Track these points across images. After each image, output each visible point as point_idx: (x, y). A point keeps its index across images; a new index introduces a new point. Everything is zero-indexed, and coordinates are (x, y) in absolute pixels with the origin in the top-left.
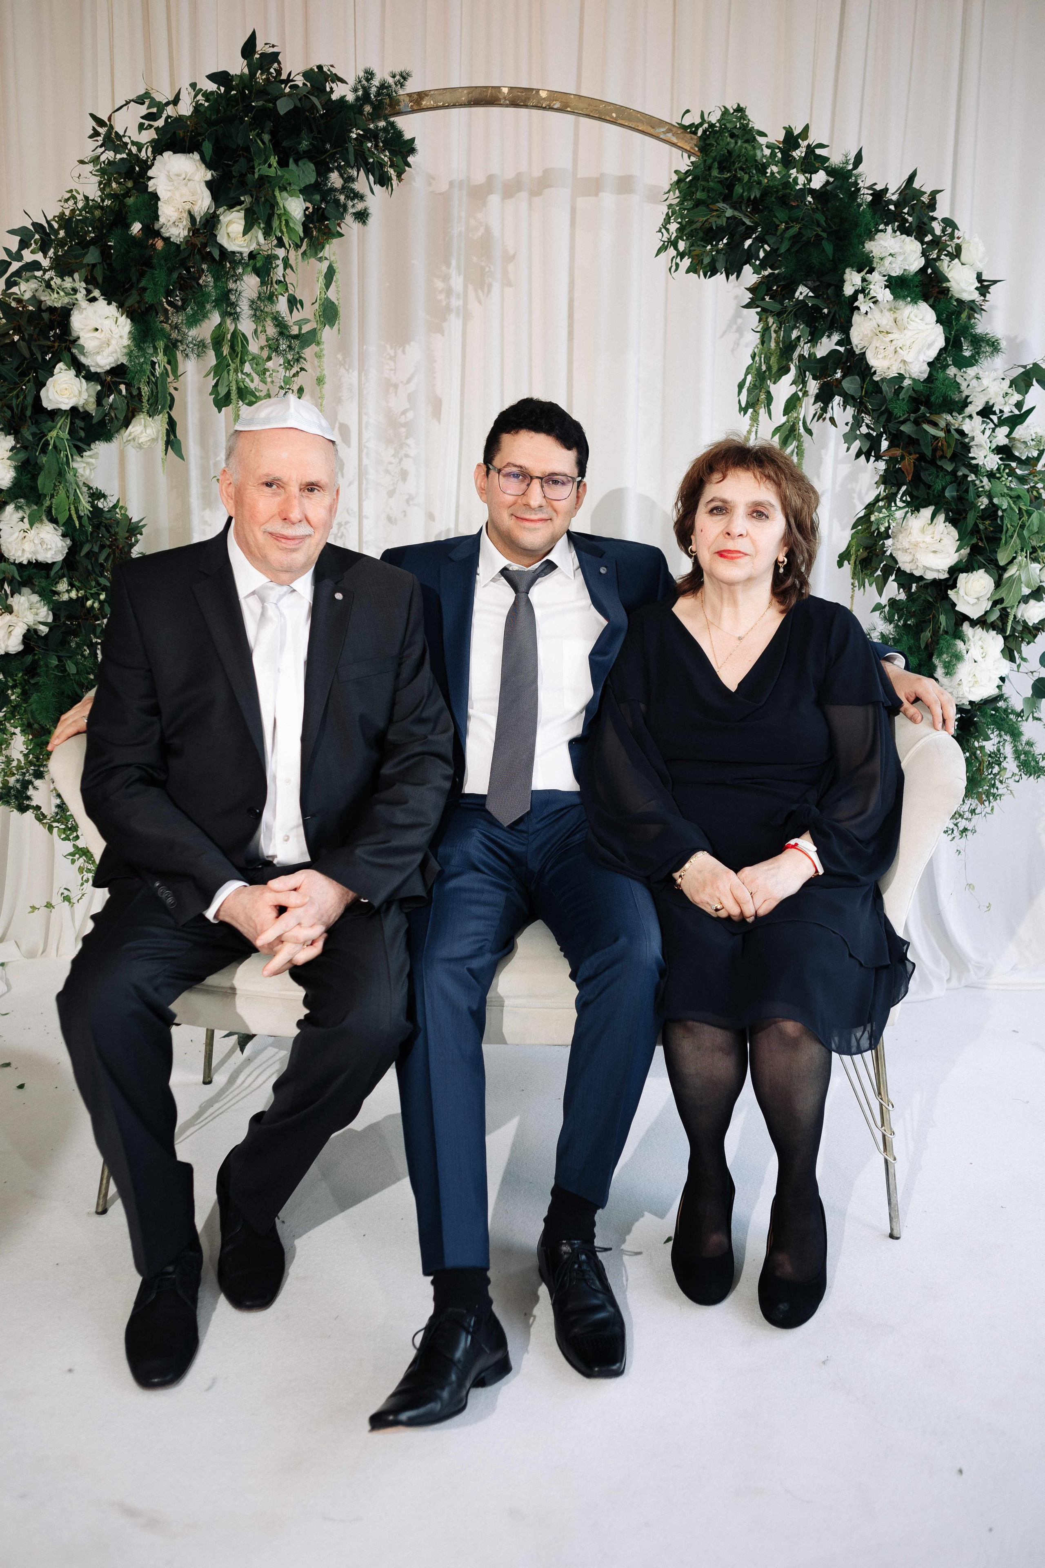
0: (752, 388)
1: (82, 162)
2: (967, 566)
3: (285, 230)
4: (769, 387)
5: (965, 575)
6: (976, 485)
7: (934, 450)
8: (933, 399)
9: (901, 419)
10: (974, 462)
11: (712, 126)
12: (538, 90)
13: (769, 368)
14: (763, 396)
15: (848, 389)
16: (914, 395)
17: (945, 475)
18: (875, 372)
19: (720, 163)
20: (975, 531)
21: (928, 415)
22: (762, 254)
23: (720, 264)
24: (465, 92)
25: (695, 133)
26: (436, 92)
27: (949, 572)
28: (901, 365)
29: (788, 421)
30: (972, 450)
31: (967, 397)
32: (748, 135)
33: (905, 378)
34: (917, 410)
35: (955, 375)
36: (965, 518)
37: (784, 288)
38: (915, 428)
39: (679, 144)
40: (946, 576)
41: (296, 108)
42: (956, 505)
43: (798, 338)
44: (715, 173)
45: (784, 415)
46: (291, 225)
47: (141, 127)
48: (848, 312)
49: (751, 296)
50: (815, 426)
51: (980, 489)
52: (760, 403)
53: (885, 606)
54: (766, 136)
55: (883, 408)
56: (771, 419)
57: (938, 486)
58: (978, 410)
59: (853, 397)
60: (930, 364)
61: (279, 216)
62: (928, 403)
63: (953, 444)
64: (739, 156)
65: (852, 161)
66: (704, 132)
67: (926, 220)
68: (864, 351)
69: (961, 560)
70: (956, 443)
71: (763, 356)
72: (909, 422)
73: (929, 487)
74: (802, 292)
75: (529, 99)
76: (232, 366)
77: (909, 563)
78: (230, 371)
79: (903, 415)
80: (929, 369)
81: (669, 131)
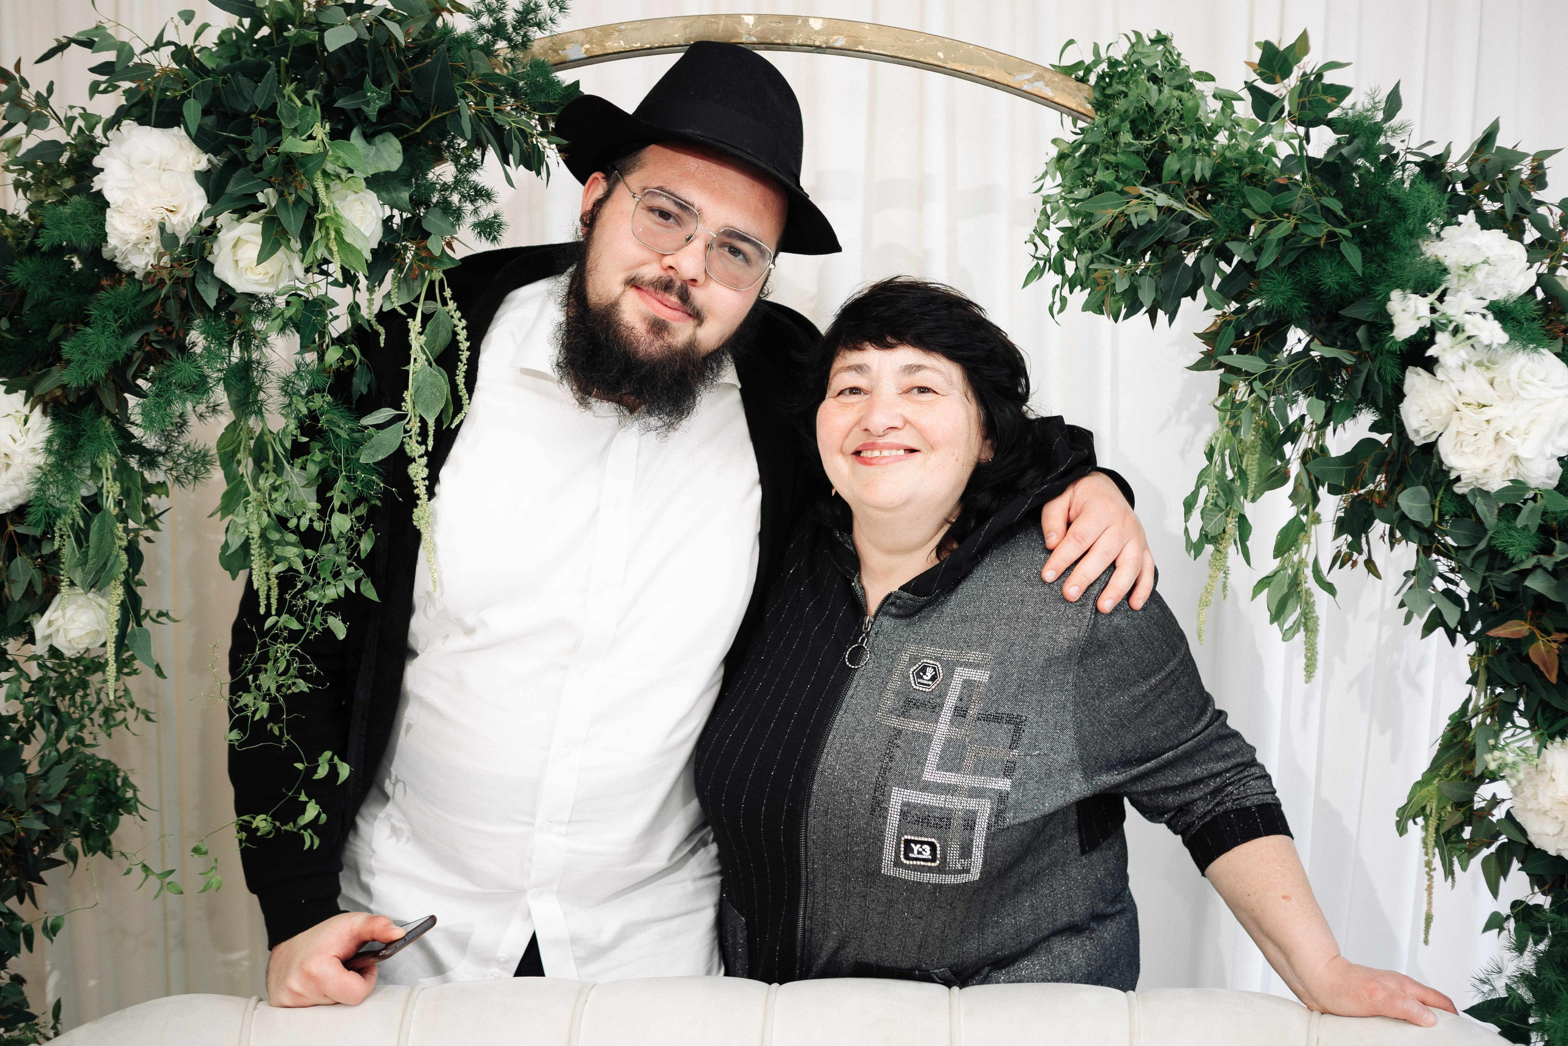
0: (1211, 510)
3: (335, 249)
4: (1243, 506)
9: (1527, 566)
11: (1113, 63)
12: (806, 19)
13: (1242, 474)
14: (1232, 525)
15: (1411, 510)
16: (1546, 520)
18: (1457, 479)
19: (1132, 122)
22: (1217, 280)
23: (1147, 296)
24: (680, 24)
25: (1083, 80)
26: (629, 26)
28: (1511, 465)
29: (1283, 568)
32: (1177, 77)
33: (1522, 489)
34: (1548, 550)
37: (1267, 331)
38: (1557, 582)
39: (1056, 100)
41: (359, 41)
43: (1302, 418)
44: (1126, 137)
45: (1275, 557)
47: (94, 89)
48: (1397, 372)
49: (1205, 348)
50: (1335, 577)
52: (1227, 537)
53: (1508, 917)
54: (1212, 79)
55: (1482, 545)
56: (1249, 563)
59: (1417, 525)
61: (326, 225)
64: (1166, 112)
65: (1383, 105)
66: (1101, 76)
67: (1527, 205)
68: (1432, 439)
71: (1227, 452)
72: (1539, 571)
74: (1296, 339)
75: (790, 33)
77: (1554, 835)
78: (248, 502)
79: (1528, 557)
80: (1560, 470)
81: (1039, 77)
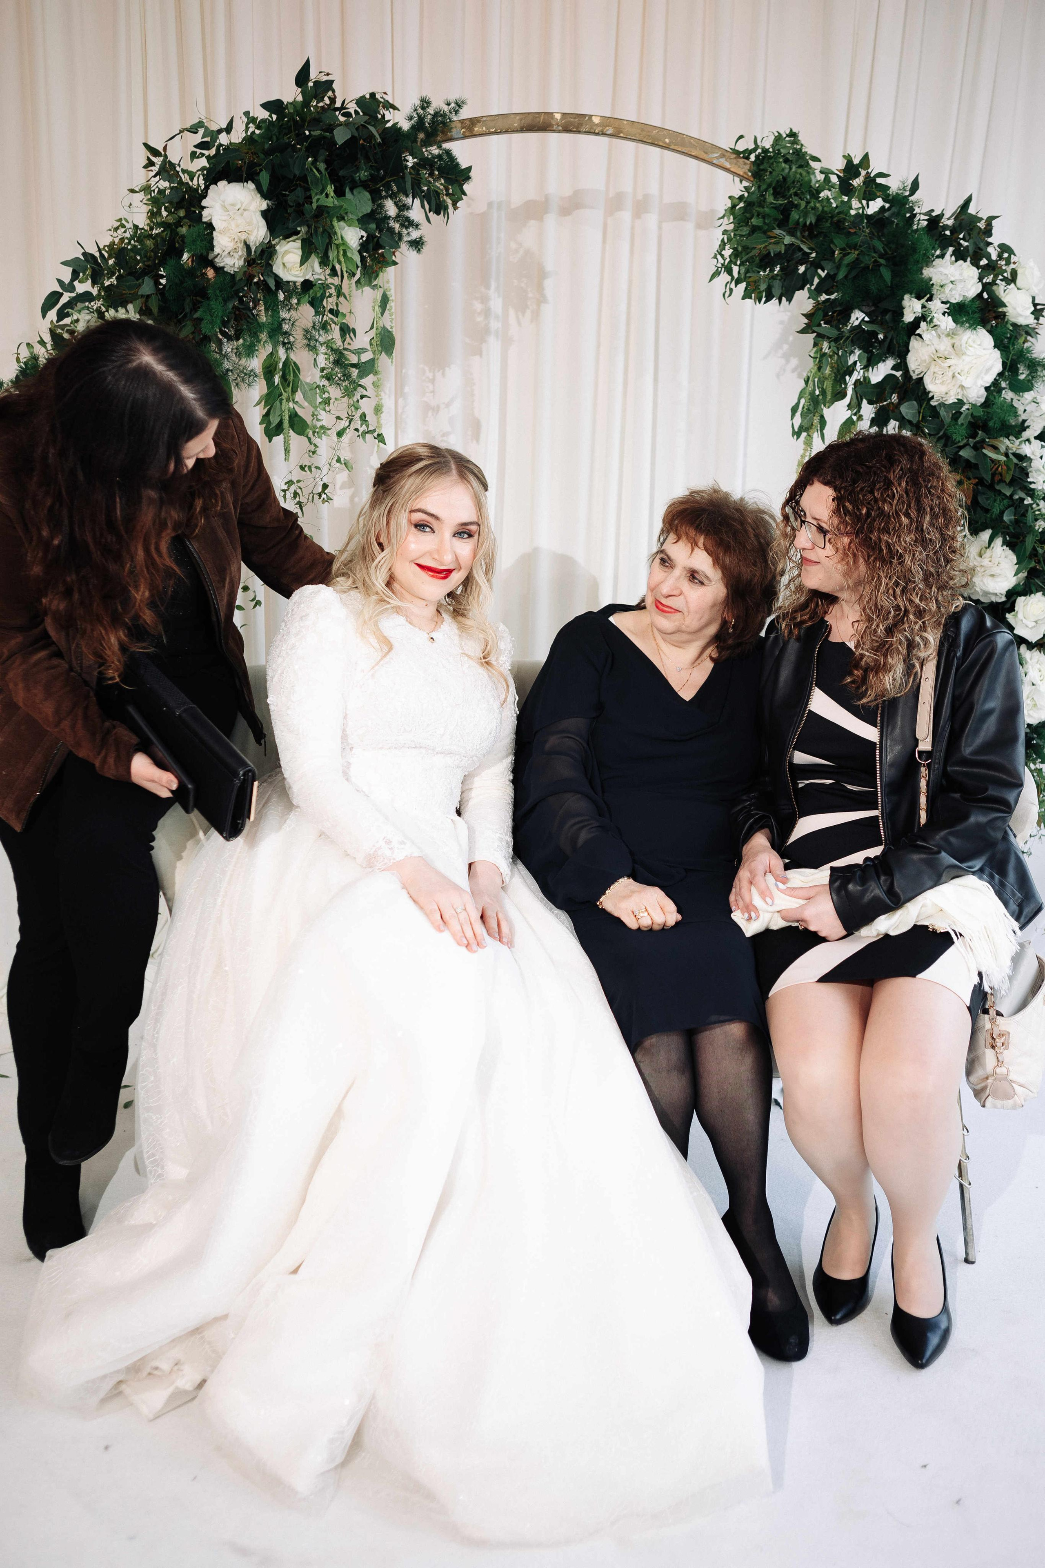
0: (806, 413)
1: (132, 191)
2: (1024, 589)
3: (342, 260)
4: (823, 410)
5: (1023, 598)
6: (1032, 509)
7: (993, 475)
8: (991, 424)
9: (961, 444)
10: (1032, 486)
11: (765, 151)
12: (590, 116)
13: (823, 392)
14: (816, 420)
15: (907, 415)
16: (972, 420)
17: (1003, 499)
18: (933, 397)
19: (774, 189)
20: (1034, 554)
21: (987, 440)
22: (816, 281)
23: (777, 291)
24: (518, 118)
25: (748, 158)
26: (488, 118)
27: (1006, 596)
28: (959, 390)
30: (1030, 475)
31: (1024, 421)
32: (801, 159)
33: (964, 404)
34: (974, 436)
35: (1012, 399)
36: (1023, 541)
37: (840, 313)
38: (975, 453)
39: (732, 170)
40: (1004, 599)
41: (353, 137)
42: (1014, 529)
43: (855, 363)
44: (770, 198)
46: (349, 254)
47: (193, 156)
48: (905, 338)
49: (806, 321)
51: (1037, 513)
52: (814, 427)
54: (819, 160)
55: (941, 433)
57: (996, 511)
58: (1037, 434)
59: (910, 422)
60: (987, 389)
61: (338, 246)
62: (985, 428)
63: (1012, 467)
64: (794, 182)
65: (909, 187)
66: (757, 157)
67: (982, 245)
68: (921, 376)
69: (1019, 583)
70: (1015, 468)
71: (816, 380)
72: (968, 447)
73: (987, 511)
74: (857, 317)
75: (582, 125)
76: (285, 396)
78: (282, 399)
79: (962, 440)
80: (986, 393)
81: (722, 156)
